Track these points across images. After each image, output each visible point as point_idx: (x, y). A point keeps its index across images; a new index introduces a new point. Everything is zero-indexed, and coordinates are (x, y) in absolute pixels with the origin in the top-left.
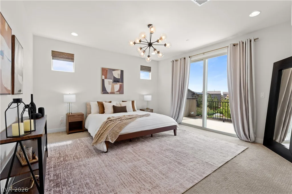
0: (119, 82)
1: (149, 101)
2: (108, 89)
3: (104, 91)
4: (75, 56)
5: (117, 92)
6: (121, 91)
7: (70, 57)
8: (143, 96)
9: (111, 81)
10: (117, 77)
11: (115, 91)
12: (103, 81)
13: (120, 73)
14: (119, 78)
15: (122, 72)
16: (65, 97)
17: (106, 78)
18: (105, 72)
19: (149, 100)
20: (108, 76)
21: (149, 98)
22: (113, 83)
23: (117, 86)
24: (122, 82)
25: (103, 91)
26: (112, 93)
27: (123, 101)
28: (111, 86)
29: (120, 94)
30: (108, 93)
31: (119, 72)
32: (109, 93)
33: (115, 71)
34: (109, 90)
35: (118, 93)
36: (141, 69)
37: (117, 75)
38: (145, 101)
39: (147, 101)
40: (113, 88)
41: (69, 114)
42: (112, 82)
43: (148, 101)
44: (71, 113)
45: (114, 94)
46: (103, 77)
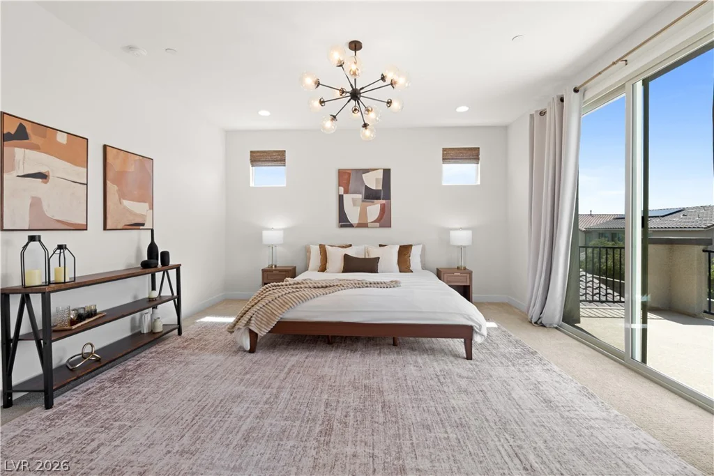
0: (378, 198)
1: (465, 247)
2: (353, 215)
3: (344, 221)
4: (287, 155)
5: (375, 222)
6: (384, 220)
7: (278, 158)
8: (448, 230)
9: (360, 196)
10: (374, 188)
11: (369, 221)
12: (341, 198)
13: (382, 177)
14: (381, 188)
15: (387, 173)
16: (266, 234)
17: (346, 192)
18: (346, 178)
19: (464, 244)
20: (352, 186)
21: (462, 237)
22: (363, 201)
23: (374, 209)
24: (388, 197)
25: (340, 222)
26: (363, 225)
27: (380, 246)
28: (359, 209)
29: (380, 227)
30: (351, 226)
31: (380, 174)
32: (353, 227)
33: (368, 172)
34: (353, 217)
35: (378, 224)
36: (443, 159)
37: (373, 181)
38: (454, 246)
39: (458, 247)
40: (363, 213)
41: (272, 267)
42: (361, 201)
43: (461, 248)
44: (275, 266)
45: (367, 227)
46: (342, 190)
